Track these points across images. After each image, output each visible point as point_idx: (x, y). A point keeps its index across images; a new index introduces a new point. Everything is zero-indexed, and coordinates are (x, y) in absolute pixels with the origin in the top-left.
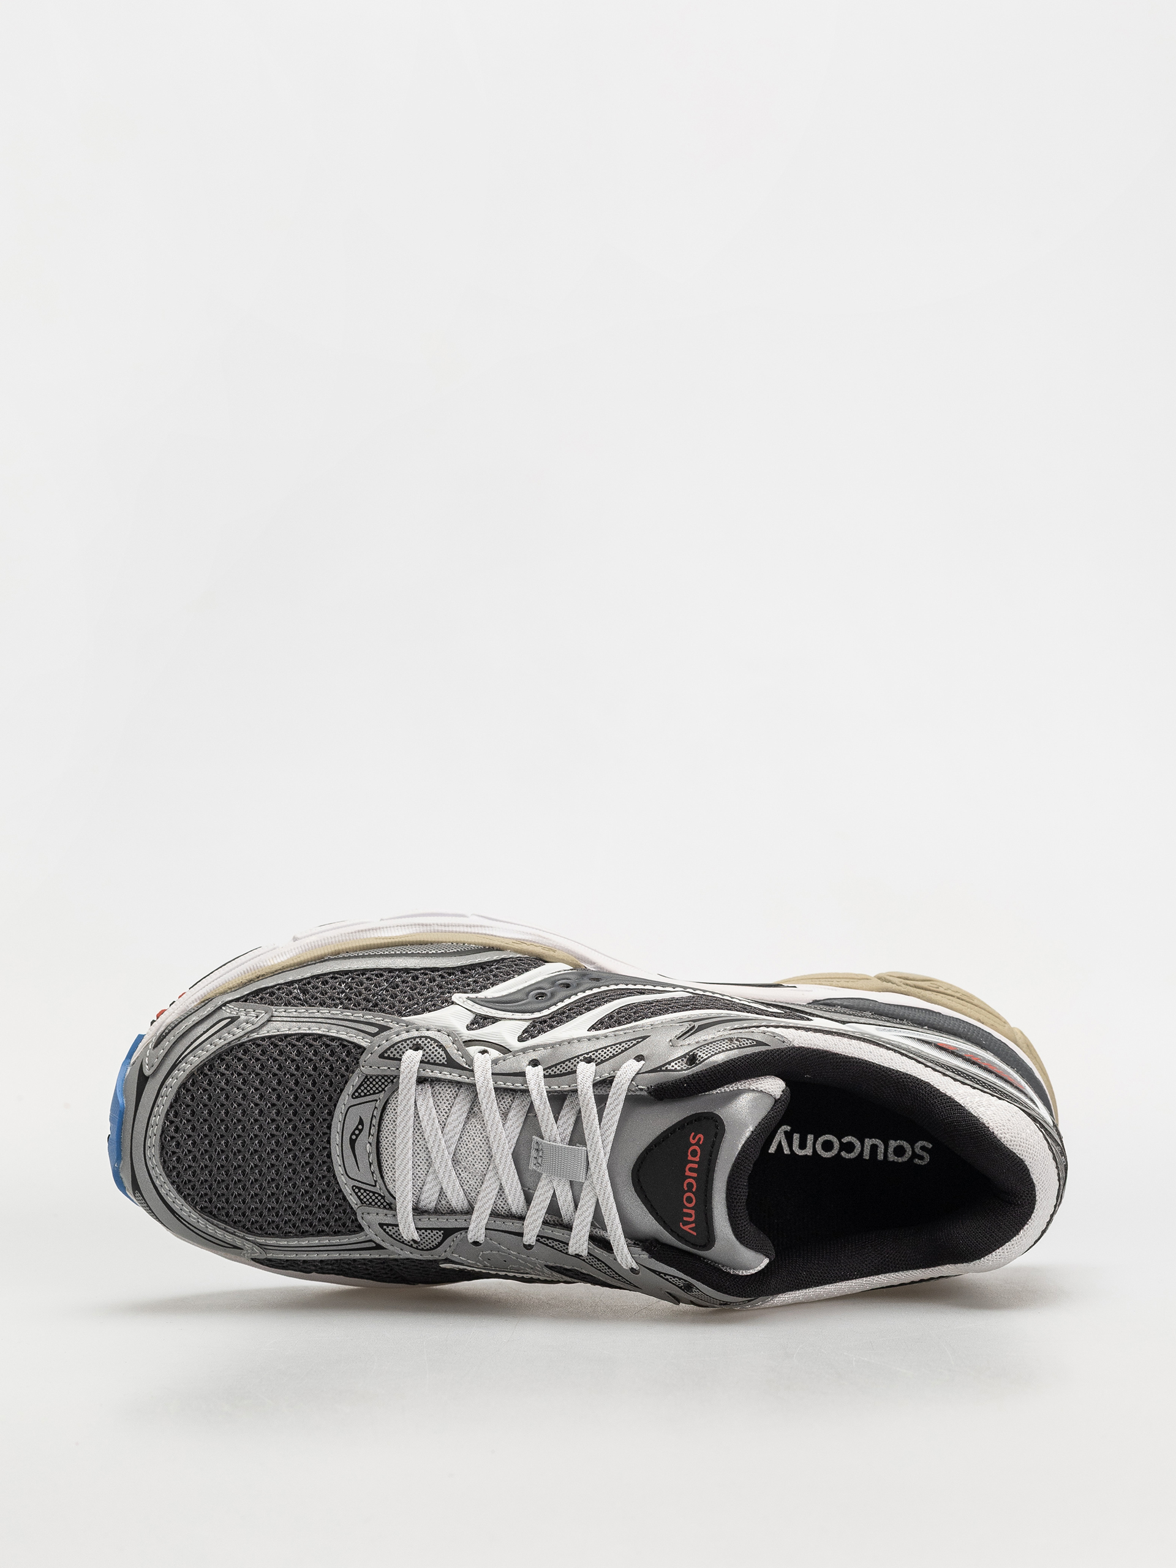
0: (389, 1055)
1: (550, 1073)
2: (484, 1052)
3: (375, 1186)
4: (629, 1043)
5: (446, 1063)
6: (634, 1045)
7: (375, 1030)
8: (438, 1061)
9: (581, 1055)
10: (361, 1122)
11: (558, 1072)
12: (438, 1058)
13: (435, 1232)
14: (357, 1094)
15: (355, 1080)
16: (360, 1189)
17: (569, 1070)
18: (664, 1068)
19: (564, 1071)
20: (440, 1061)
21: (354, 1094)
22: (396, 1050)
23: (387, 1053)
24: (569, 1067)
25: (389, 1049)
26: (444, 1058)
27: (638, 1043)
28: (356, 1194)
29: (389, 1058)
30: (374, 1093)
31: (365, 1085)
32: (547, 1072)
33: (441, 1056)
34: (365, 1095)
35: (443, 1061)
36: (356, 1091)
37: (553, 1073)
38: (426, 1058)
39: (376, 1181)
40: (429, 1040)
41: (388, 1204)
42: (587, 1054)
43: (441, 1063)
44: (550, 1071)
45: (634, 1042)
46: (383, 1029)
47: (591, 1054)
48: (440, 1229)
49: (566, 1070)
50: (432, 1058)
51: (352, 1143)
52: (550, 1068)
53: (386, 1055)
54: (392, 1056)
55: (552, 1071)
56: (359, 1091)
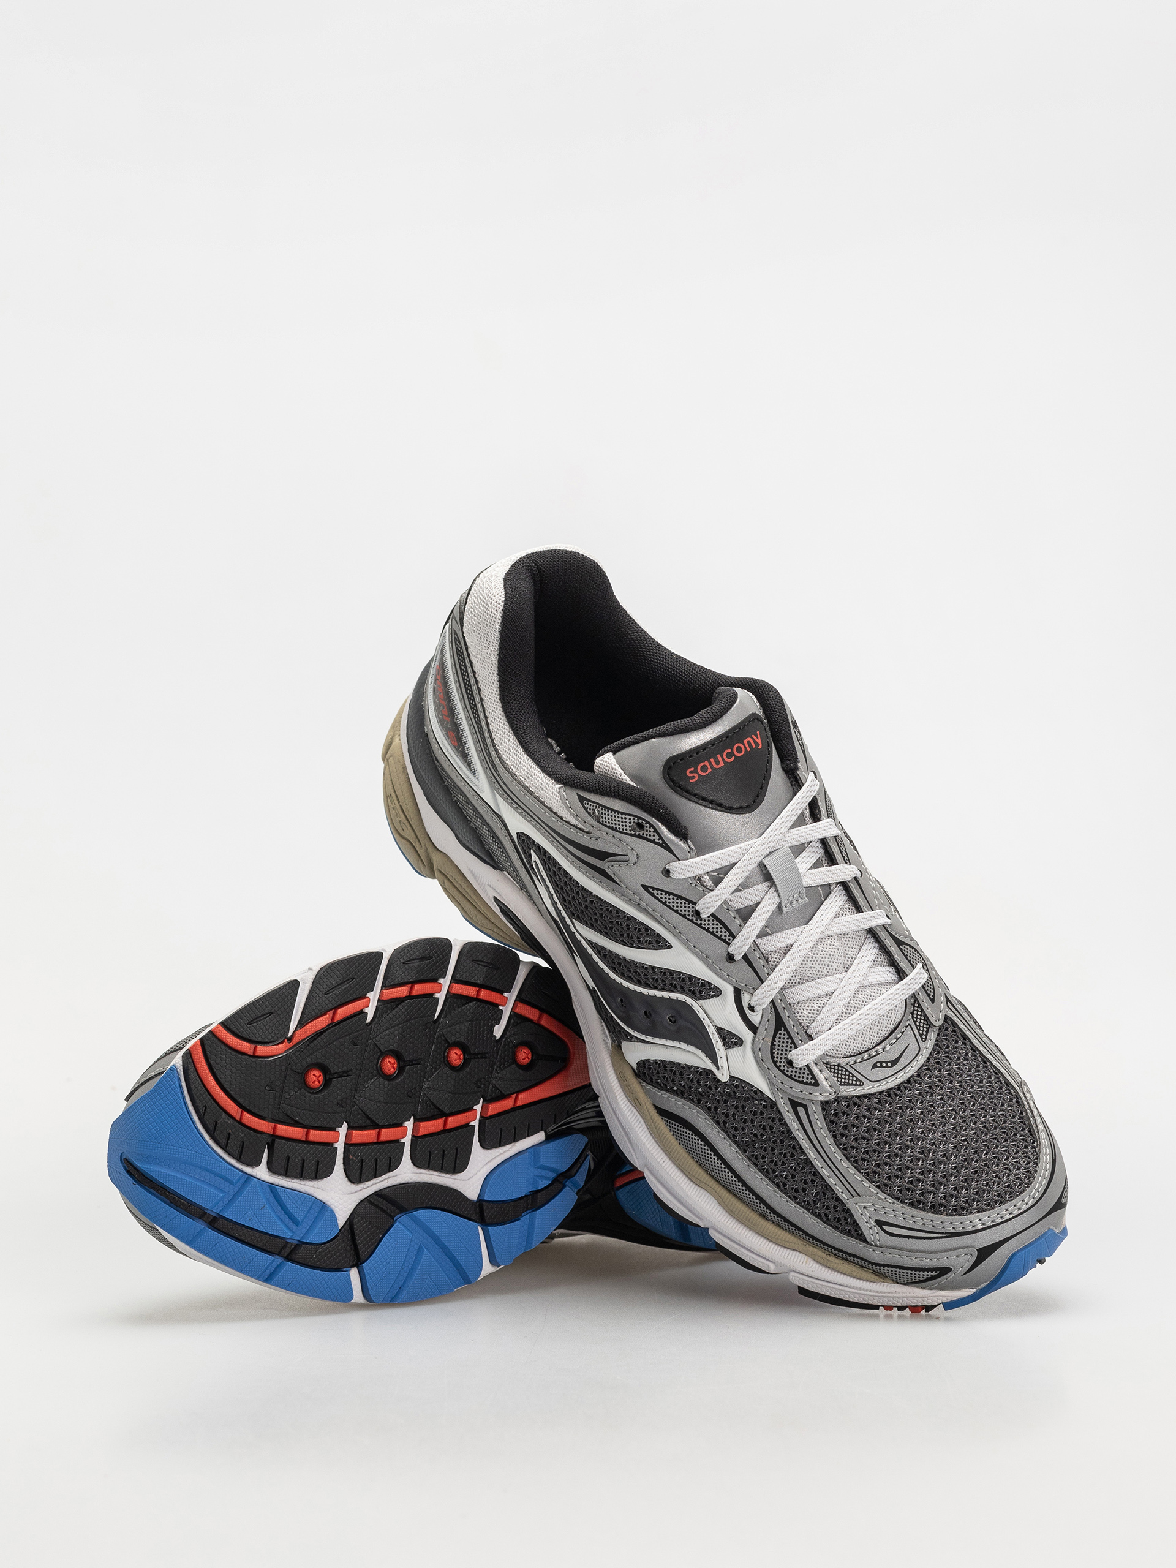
0: (811, 1079)
1: (729, 936)
2: (752, 1009)
3: (909, 1025)
4: (659, 896)
5: (783, 1029)
6: (658, 890)
7: (801, 1110)
8: (786, 1036)
9: (696, 924)
10: (875, 1066)
11: (723, 930)
12: (784, 1038)
13: (906, 953)
14: (858, 1083)
15: (850, 1091)
16: (921, 1035)
17: (715, 922)
18: (661, 842)
19: (720, 926)
20: (784, 1035)
21: (860, 1085)
22: (803, 1077)
23: (811, 1082)
24: (713, 924)
25: (806, 1083)
26: (780, 1034)
27: (654, 889)
28: (926, 1035)
29: (814, 1077)
30: (846, 1071)
31: (847, 1081)
32: (729, 940)
33: (780, 1038)
34: (853, 1076)
35: (782, 1032)
36: (856, 1085)
37: (727, 934)
38: (791, 1047)
39: (906, 1027)
40: (776, 1059)
41: (914, 1006)
42: (692, 921)
43: (785, 1033)
44: (727, 938)
45: (655, 892)
46: (794, 1105)
47: (690, 918)
48: (901, 949)
49: (717, 925)
50: (787, 1042)
51: (894, 1062)
52: (724, 941)
53: (813, 1081)
54: (810, 1076)
55: (725, 936)
56: (854, 1082)
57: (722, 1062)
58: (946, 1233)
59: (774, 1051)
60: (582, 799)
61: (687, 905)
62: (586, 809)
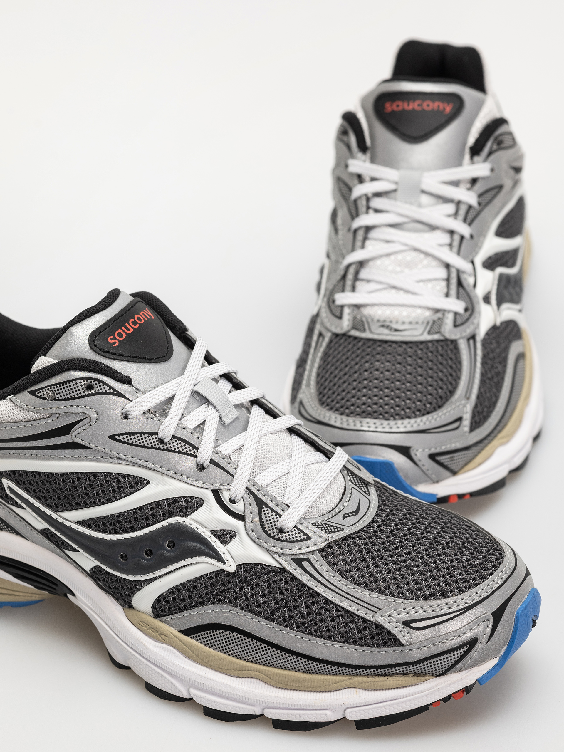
0: (303, 535)
1: (193, 449)
2: (233, 502)
3: (352, 488)
4: (126, 440)
5: (264, 506)
6: (123, 434)
7: (305, 564)
8: (270, 511)
9: (164, 450)
10: (344, 517)
11: (187, 446)
12: (268, 513)
14: (339, 529)
15: (336, 536)
16: (365, 492)
17: (178, 442)
18: (112, 391)
19: (183, 444)
20: (267, 510)
21: (341, 530)
22: (296, 537)
23: (304, 538)
24: (177, 444)
25: (301, 540)
26: (264, 511)
27: (119, 435)
28: (368, 491)
29: (304, 534)
30: (326, 524)
31: (330, 530)
32: (194, 452)
33: (265, 514)
34: (333, 526)
35: (265, 509)
36: (338, 531)
37: (191, 448)
38: (277, 518)
39: (351, 489)
40: (269, 532)
41: (349, 476)
42: (159, 449)
44: (192, 452)
45: (121, 437)
46: (298, 562)
47: (157, 446)
49: (180, 443)
50: (272, 515)
51: (357, 511)
52: (191, 455)
53: (305, 537)
54: (301, 534)
55: (190, 451)
56: (336, 530)
57: (226, 557)
58: (462, 609)
59: (264, 526)
60: (33, 393)
61: (151, 437)
62: (40, 397)
